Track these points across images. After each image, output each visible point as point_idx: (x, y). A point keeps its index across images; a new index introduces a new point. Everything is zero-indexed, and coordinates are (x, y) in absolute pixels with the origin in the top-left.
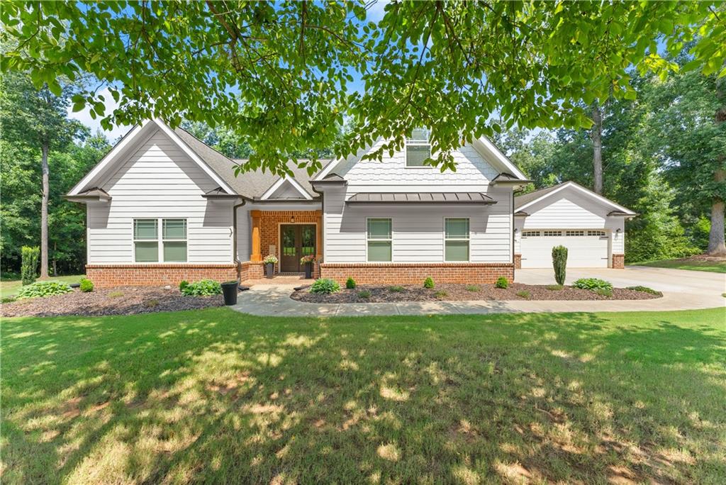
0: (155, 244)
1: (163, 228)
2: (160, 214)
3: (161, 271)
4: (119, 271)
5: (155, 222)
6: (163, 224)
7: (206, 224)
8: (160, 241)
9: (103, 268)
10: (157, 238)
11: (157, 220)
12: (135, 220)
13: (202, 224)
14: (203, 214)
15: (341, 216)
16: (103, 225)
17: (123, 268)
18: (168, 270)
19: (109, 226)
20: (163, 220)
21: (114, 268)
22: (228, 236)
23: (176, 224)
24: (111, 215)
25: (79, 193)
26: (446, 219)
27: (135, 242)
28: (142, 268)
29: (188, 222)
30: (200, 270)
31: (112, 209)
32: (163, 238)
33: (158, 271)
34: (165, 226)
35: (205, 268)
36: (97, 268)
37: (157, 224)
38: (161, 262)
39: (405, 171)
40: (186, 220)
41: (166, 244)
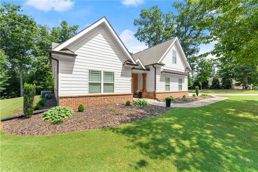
0: (100, 84)
1: (104, 76)
2: (103, 69)
3: (104, 97)
4: (81, 99)
5: (100, 73)
6: (104, 74)
7: (122, 76)
8: (102, 83)
9: (71, 97)
10: (101, 81)
11: (101, 72)
12: (89, 71)
13: (120, 75)
14: (121, 71)
15: (160, 76)
16: (70, 72)
17: (84, 97)
18: (107, 97)
19: (73, 73)
20: (104, 72)
21: (78, 97)
22: (129, 81)
23: (110, 74)
24: (75, 66)
25: (59, 51)
26: (179, 79)
27: (89, 83)
28: (94, 96)
29: (115, 74)
30: (121, 96)
31: (75, 63)
32: (104, 81)
33: (102, 97)
34: (105, 75)
35: (122, 95)
36: (67, 98)
37: (101, 74)
38: (102, 93)
39: (172, 64)
40: (114, 73)
41: (105, 84)
